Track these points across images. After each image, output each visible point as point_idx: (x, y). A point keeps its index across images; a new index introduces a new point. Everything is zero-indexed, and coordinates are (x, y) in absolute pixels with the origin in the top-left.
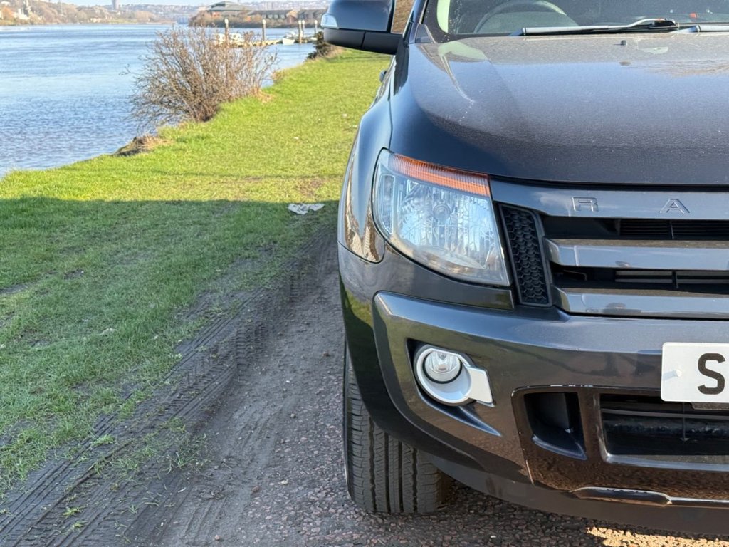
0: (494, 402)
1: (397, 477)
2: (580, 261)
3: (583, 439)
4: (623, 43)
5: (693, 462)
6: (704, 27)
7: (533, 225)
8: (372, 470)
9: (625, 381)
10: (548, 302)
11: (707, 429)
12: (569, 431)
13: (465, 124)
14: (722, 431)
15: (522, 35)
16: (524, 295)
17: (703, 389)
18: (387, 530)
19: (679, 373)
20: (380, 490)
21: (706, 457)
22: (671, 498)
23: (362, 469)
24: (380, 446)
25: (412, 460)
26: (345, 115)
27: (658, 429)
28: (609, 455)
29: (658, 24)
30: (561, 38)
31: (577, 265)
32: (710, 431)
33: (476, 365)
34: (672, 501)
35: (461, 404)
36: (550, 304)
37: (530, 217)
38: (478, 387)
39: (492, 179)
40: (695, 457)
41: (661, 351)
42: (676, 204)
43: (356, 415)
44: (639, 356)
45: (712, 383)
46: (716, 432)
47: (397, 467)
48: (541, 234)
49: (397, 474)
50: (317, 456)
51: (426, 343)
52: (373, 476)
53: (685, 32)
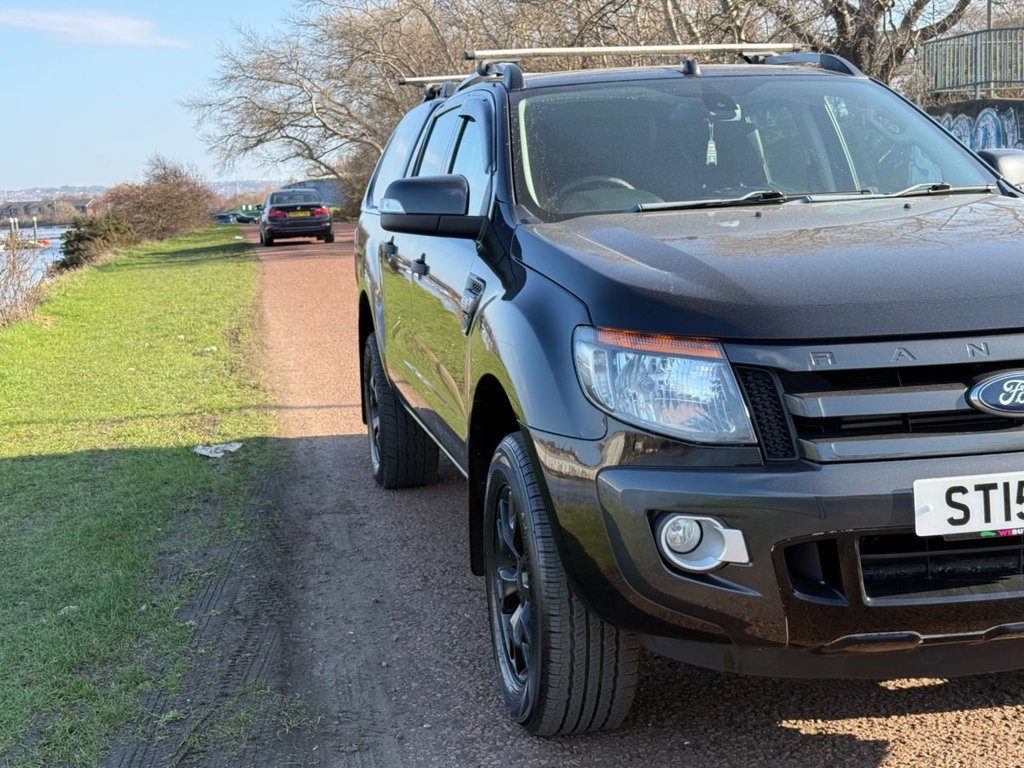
0: (751, 560)
1: (597, 682)
2: (826, 413)
3: (842, 587)
4: (758, 215)
5: (944, 595)
6: (815, 198)
7: (771, 384)
8: (571, 677)
9: (881, 522)
10: (794, 455)
11: (940, 569)
12: (823, 582)
13: (678, 293)
14: (954, 570)
15: (639, 211)
16: (769, 453)
17: (953, 522)
18: (572, 753)
19: (931, 507)
20: (576, 702)
21: (954, 590)
22: (923, 637)
23: (559, 678)
24: (582, 647)
25: (614, 659)
26: (182, 337)
27: (897, 574)
28: (868, 599)
29: (766, 196)
30: (675, 213)
31: (824, 415)
32: (943, 571)
33: (728, 526)
34: (924, 640)
35: (712, 571)
36: (797, 458)
37: (766, 376)
38: (732, 547)
39: (725, 342)
40: (945, 591)
41: (912, 489)
42: (904, 353)
43: (554, 616)
44: (893, 495)
45: (959, 514)
46: (949, 571)
47: (598, 669)
48: (780, 390)
49: (597, 678)
50: (443, 698)
51: (670, 512)
52: (571, 684)
53: (796, 203)
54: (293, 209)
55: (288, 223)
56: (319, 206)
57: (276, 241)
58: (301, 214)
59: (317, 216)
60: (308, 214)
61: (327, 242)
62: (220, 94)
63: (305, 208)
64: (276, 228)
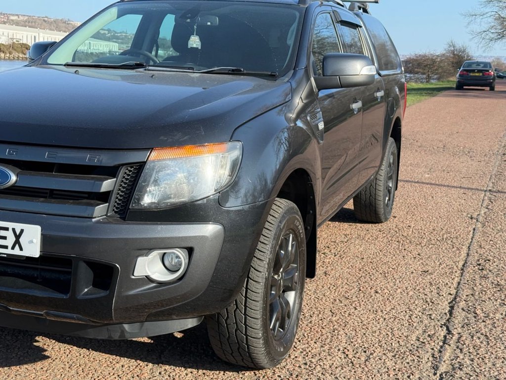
54: (473, 71)
55: (469, 78)
56: (488, 71)
57: (465, 87)
58: (477, 74)
59: (486, 76)
60: (481, 74)
61: (491, 90)
62: (482, 10)
63: (479, 71)
64: (462, 81)
